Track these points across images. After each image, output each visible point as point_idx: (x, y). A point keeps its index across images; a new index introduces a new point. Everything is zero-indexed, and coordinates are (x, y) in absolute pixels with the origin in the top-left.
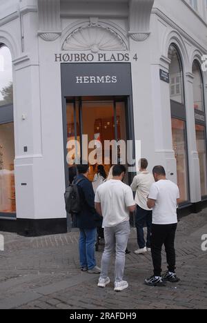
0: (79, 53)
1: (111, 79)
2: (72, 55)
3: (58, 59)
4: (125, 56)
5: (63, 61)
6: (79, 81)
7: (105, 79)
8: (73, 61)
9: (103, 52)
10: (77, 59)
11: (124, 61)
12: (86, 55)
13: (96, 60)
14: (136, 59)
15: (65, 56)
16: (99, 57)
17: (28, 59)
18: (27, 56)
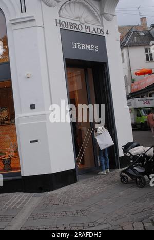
0: (73, 22)
1: (94, 48)
2: (67, 22)
3: (58, 24)
4: (101, 31)
5: (62, 27)
6: (75, 46)
7: (91, 47)
8: (69, 28)
9: (88, 25)
10: (72, 27)
11: (101, 34)
12: (78, 24)
13: (84, 31)
14: (108, 34)
15: (63, 22)
16: (86, 29)
17: (34, 20)
18: (33, 17)
